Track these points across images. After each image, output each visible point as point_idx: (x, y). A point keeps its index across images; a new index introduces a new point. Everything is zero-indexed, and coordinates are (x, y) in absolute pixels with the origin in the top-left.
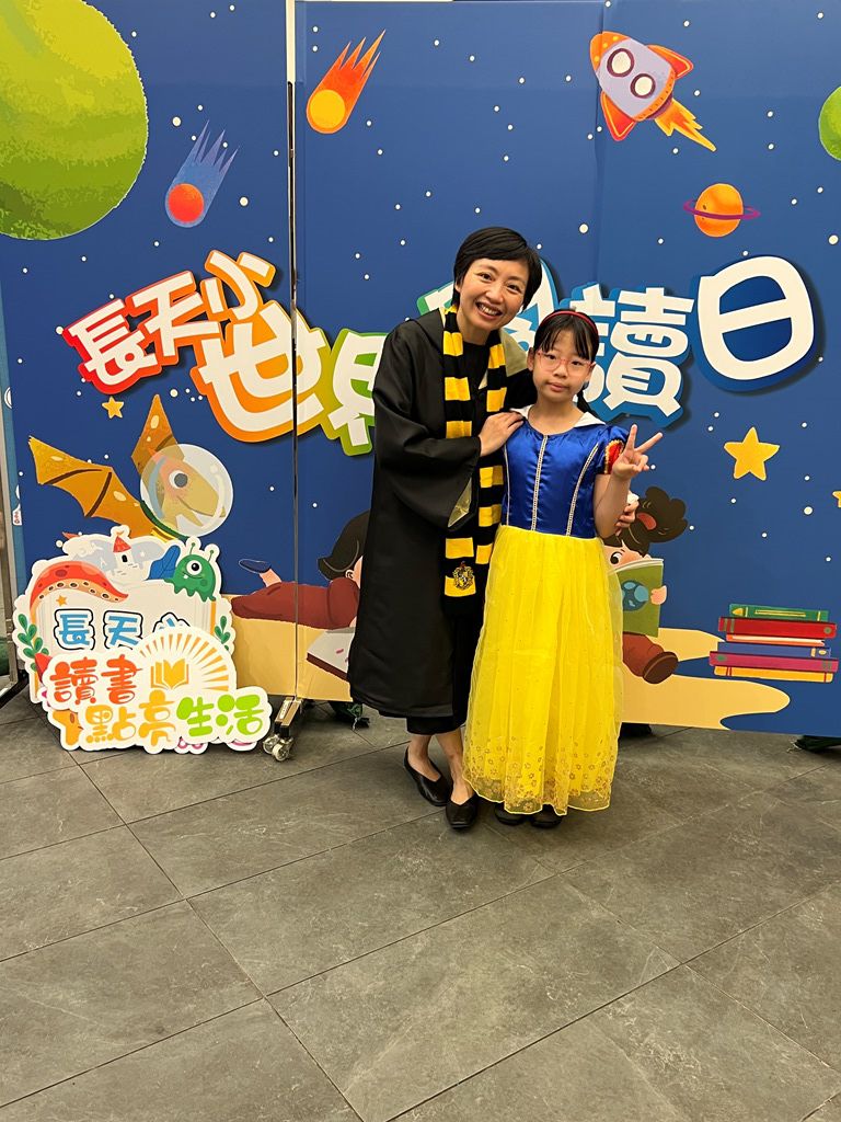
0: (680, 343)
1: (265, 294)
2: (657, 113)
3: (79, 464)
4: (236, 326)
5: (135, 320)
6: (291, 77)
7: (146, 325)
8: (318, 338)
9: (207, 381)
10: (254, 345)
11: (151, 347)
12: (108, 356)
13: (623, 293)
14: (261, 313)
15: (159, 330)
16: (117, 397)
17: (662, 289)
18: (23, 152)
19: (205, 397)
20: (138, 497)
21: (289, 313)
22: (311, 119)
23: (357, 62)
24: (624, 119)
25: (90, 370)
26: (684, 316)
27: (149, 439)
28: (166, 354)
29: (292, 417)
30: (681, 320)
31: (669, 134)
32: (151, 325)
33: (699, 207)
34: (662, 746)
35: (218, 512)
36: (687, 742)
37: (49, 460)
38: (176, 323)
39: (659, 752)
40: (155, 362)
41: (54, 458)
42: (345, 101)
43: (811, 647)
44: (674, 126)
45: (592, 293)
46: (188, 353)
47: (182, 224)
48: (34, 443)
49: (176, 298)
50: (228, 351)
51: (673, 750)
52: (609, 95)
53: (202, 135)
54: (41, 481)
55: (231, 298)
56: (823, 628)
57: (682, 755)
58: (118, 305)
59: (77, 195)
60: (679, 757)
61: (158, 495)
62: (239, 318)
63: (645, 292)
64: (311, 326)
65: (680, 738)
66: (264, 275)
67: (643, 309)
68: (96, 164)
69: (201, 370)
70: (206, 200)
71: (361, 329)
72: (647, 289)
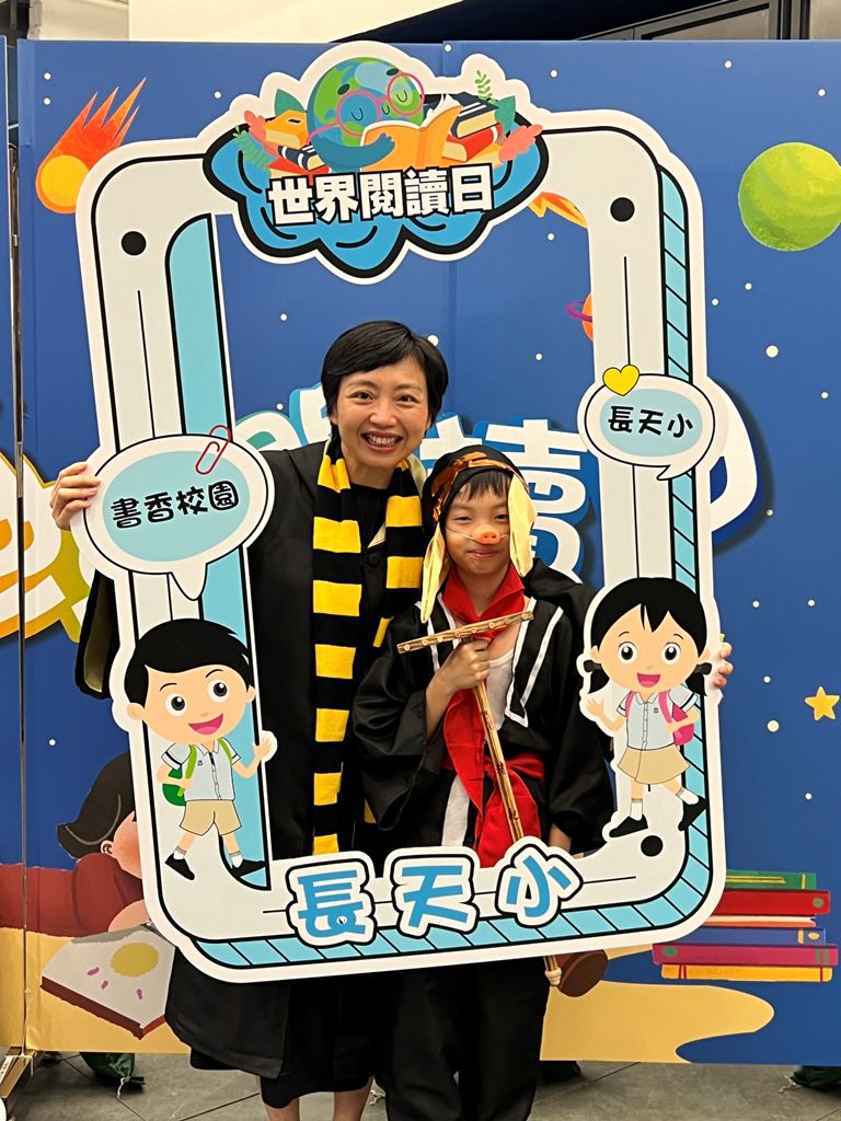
0: (574, 496)
13: (491, 427)
17: (545, 422)
21: (12, 462)
22: (43, 194)
26: (578, 457)
29: (18, 612)
30: (574, 463)
31: (541, 214)
33: (587, 311)
34: (595, 1094)
36: (634, 1085)
39: (590, 1105)
43: (797, 929)
44: (547, 205)
45: (450, 427)
51: (611, 1099)
56: (812, 899)
57: (624, 1109)
60: (621, 1111)
63: (522, 426)
64: (45, 479)
65: (624, 1080)
67: (520, 448)
72: (525, 422)
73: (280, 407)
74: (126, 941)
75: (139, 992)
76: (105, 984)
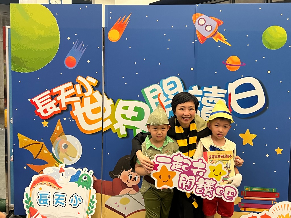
1: (94, 89)
2: (213, 36)
3: (33, 141)
4: (85, 98)
5: (53, 97)
6: (103, 26)
7: (57, 98)
8: (110, 101)
9: (75, 115)
10: (90, 104)
11: (58, 105)
12: (44, 108)
13: (204, 88)
14: (93, 94)
15: (61, 99)
16: (46, 120)
17: (217, 87)
18: (21, 47)
19: (74, 120)
20: (51, 152)
21: (102, 94)
22: (109, 38)
23: (123, 22)
24: (203, 38)
25: (38, 112)
26: (224, 95)
27: (56, 133)
28: (63, 107)
29: (102, 126)
30: (223, 96)
31: (217, 42)
32: (58, 98)
33: (227, 62)
35: (77, 156)
37: (23, 140)
38: (66, 97)
40: (59, 110)
41: (25, 140)
42: (120, 33)
43: (272, 201)
44: (218, 39)
45: (195, 88)
46: (70, 107)
47: (69, 68)
48: (19, 135)
49: (66, 90)
50: (82, 106)
52: (199, 31)
53: (76, 42)
54: (20, 147)
55: (84, 90)
56: (275, 194)
58: (48, 92)
59: (37, 59)
61: (58, 151)
62: (86, 96)
64: (108, 98)
66: (94, 83)
67: (211, 93)
68: (43, 51)
69: (73, 112)
70: (77, 61)
71: (124, 99)
72: (212, 87)
73: (158, 83)
74: (123, 197)
75: (125, 208)
76: (118, 206)
